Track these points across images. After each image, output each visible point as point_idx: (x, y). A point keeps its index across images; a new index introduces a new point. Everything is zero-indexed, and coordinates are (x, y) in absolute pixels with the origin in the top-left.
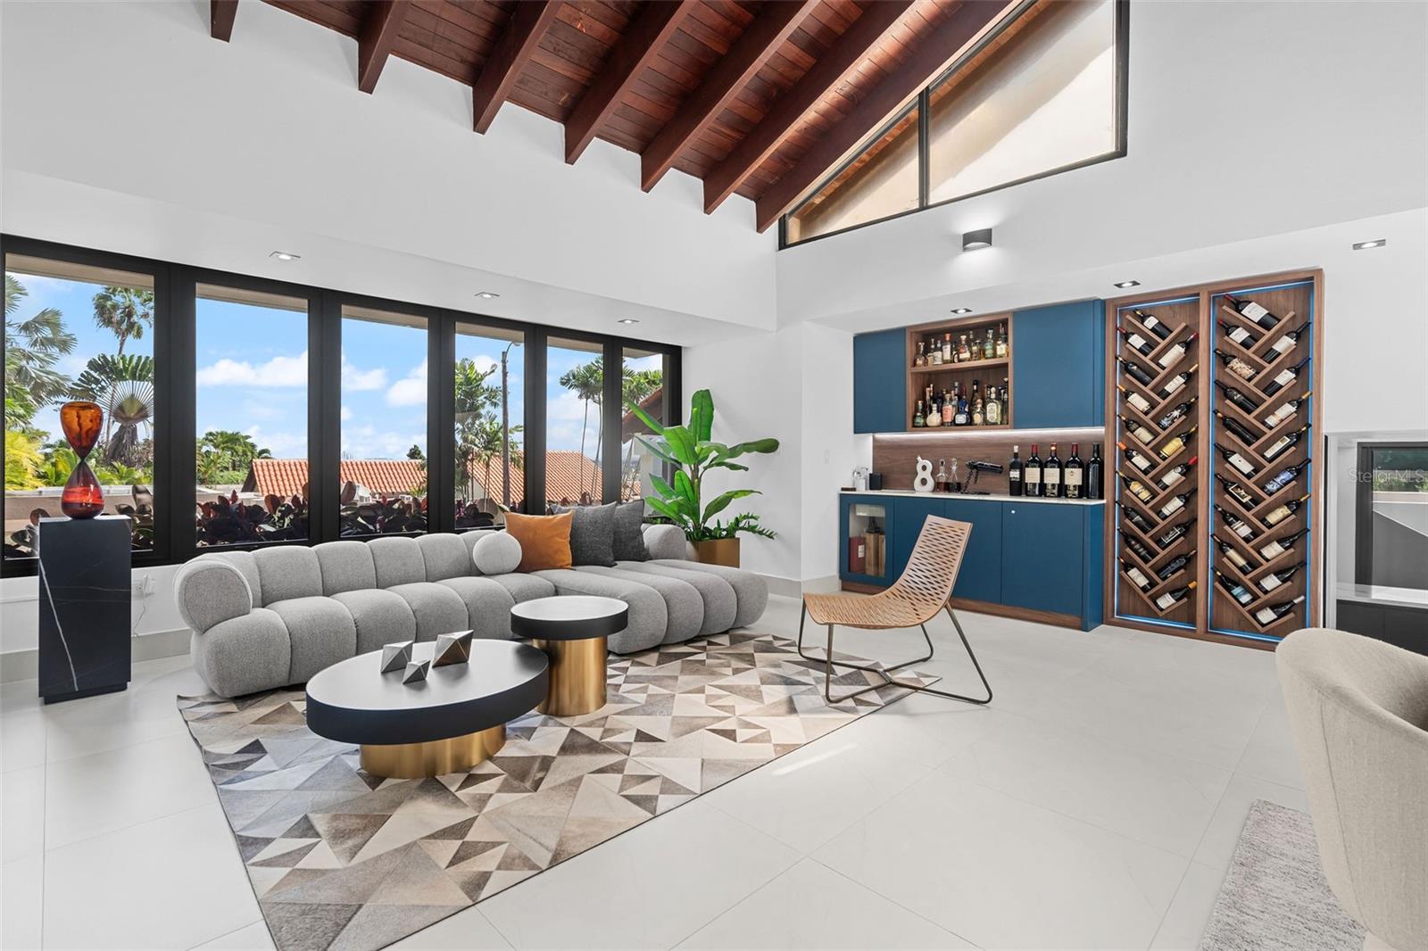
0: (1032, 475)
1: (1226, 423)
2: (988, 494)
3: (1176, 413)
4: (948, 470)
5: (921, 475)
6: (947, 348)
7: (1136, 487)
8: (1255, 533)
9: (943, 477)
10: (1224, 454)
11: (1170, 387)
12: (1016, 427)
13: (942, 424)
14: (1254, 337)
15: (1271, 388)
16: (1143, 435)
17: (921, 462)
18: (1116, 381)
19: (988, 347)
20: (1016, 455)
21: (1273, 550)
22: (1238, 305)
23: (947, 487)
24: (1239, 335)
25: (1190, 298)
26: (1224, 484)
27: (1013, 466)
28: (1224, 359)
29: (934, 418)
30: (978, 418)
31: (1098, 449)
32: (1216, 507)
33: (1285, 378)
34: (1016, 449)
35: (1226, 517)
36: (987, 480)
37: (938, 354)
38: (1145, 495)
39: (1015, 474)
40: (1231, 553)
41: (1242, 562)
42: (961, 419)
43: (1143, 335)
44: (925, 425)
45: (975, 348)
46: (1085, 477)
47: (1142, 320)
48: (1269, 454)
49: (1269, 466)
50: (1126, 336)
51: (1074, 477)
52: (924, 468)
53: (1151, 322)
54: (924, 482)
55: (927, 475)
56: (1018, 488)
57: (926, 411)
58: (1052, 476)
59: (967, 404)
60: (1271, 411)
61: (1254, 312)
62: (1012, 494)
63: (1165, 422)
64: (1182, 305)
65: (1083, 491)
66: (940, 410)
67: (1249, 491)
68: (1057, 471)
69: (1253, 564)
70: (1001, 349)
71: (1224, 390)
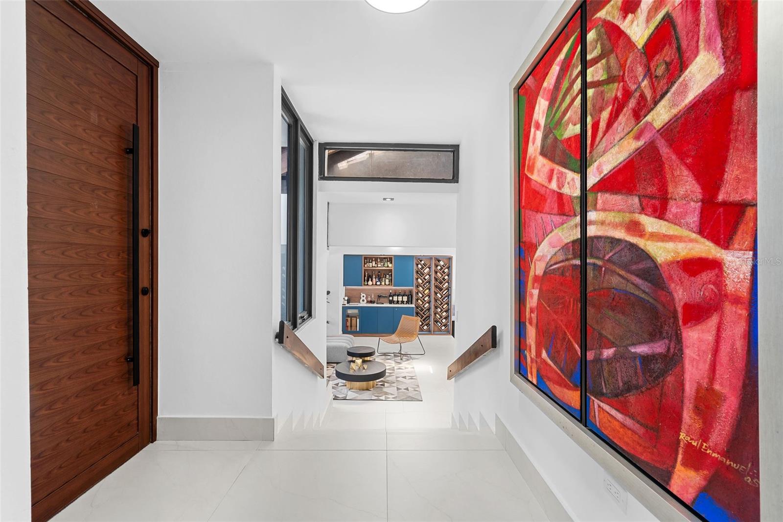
0: (395, 298)
1: (436, 287)
2: (383, 304)
3: (427, 284)
4: (371, 297)
5: (362, 298)
6: (374, 263)
7: (419, 301)
8: (441, 311)
9: (369, 299)
10: (436, 294)
11: (426, 278)
12: (394, 286)
13: (372, 285)
14: (442, 268)
15: (444, 279)
16: (421, 289)
17: (362, 295)
18: (415, 276)
19: (386, 264)
20: (391, 293)
21: (444, 314)
22: (439, 261)
23: (371, 302)
24: (439, 268)
25: (430, 258)
26: (436, 300)
27: (390, 296)
28: (436, 273)
29: (370, 283)
30: (383, 283)
31: (411, 291)
32: (434, 305)
33: (446, 277)
34: (391, 291)
35: (436, 307)
36: (382, 300)
37: (371, 264)
38: (421, 303)
39: (391, 298)
40: (437, 315)
41: (439, 317)
42: (378, 283)
43: (421, 265)
44: (367, 285)
45: (382, 264)
46: (408, 298)
47: (421, 261)
48: (444, 293)
49: (444, 296)
50: (417, 265)
51: (405, 299)
52: (363, 296)
53: (423, 262)
54: (363, 300)
55: (364, 298)
56: (391, 302)
57: (368, 281)
58: (400, 298)
59: (380, 279)
60: (444, 285)
61: (442, 263)
62: (390, 303)
63: (425, 286)
64: (428, 259)
65: (407, 302)
66: (372, 281)
67: (441, 302)
68: (401, 297)
69: (441, 317)
70: (390, 265)
71: (436, 279)
